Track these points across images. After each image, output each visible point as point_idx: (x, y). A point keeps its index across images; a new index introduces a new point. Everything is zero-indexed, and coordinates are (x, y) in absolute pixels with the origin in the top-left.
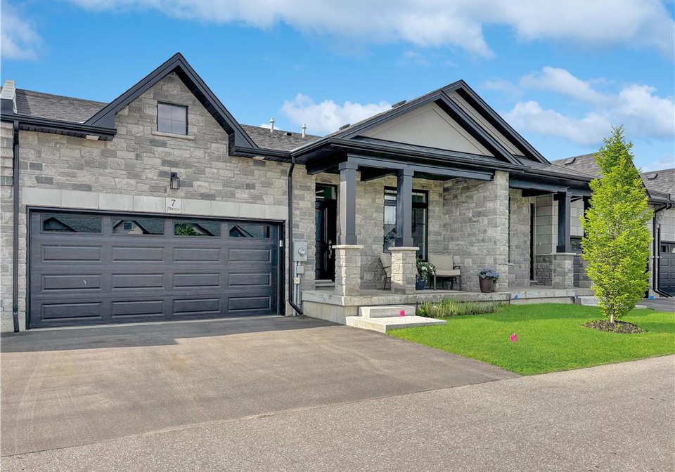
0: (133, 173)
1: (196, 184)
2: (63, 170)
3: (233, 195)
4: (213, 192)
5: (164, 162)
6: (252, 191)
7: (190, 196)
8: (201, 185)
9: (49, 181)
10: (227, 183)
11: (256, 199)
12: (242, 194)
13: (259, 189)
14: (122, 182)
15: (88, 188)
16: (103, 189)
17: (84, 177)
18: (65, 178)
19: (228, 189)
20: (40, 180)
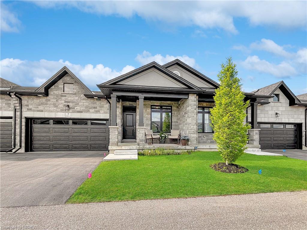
0: (55, 106)
1: (75, 108)
2: (35, 106)
3: (88, 111)
4: (81, 110)
5: (65, 102)
6: (96, 109)
7: (74, 112)
8: (78, 108)
9: (31, 110)
10: (86, 107)
11: (98, 112)
12: (92, 110)
13: (98, 108)
14: (52, 108)
15: (42, 111)
16: (46, 111)
17: (41, 108)
18: (35, 108)
19: (87, 109)
20: (28, 109)
